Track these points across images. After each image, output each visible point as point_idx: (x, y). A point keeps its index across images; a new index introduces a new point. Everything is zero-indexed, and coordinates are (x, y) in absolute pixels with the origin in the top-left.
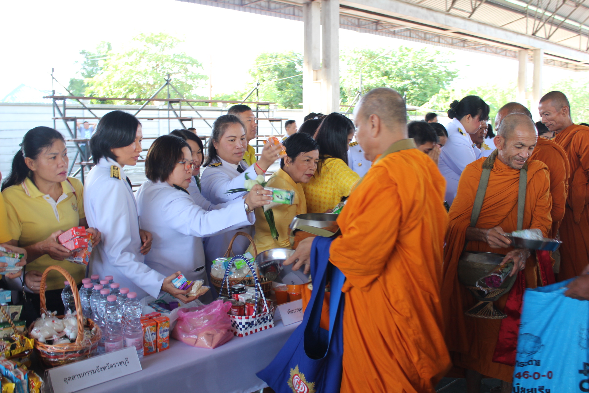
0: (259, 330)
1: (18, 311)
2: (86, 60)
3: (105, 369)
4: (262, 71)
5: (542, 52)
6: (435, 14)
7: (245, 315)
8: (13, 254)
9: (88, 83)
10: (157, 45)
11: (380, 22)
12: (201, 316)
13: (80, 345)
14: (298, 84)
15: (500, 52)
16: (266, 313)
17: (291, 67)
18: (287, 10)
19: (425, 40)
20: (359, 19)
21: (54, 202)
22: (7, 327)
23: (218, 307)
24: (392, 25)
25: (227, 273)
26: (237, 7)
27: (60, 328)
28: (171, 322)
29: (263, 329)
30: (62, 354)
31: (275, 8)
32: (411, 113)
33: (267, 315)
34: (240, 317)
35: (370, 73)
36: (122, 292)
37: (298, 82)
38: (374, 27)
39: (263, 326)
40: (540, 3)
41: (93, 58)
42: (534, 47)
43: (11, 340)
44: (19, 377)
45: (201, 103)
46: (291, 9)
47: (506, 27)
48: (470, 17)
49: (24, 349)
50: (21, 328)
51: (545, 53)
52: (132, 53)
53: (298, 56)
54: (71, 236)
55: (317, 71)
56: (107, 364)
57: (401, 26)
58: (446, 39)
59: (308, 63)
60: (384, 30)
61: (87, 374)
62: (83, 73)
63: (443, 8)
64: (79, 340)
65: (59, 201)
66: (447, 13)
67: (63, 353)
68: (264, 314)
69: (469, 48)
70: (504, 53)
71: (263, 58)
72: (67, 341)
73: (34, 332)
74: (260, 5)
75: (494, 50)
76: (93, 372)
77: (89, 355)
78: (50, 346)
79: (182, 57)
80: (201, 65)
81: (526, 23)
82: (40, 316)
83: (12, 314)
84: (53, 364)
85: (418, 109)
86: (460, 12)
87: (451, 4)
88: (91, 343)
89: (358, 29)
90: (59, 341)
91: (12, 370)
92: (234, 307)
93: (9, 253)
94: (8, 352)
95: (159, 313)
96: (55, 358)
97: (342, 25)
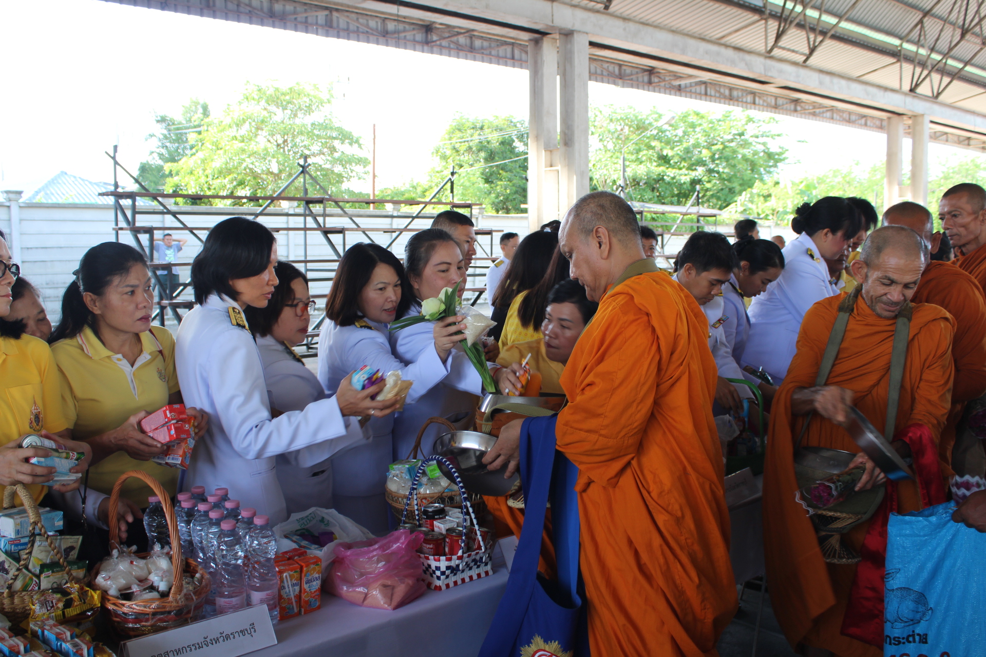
0: (467, 580)
1: (74, 545)
2: (166, 132)
3: (217, 640)
4: (457, 151)
5: (927, 119)
6: (748, 57)
7: (445, 555)
8: (68, 453)
9: (171, 171)
10: (285, 108)
11: (656, 70)
12: (374, 556)
13: (177, 601)
14: (518, 173)
15: (856, 120)
16: (480, 552)
17: (507, 144)
18: (502, 51)
19: (731, 99)
20: (620, 66)
21: (129, 366)
22: (58, 571)
23: (401, 541)
24: (675, 76)
25: (415, 484)
26: (418, 46)
27: (142, 573)
28: (324, 564)
29: (475, 577)
30: (147, 616)
31: (482, 48)
32: (707, 220)
33: (481, 555)
34: (436, 557)
35: (637, 153)
36: (244, 514)
37: (518, 170)
38: (646, 79)
39: (474, 572)
40: (922, 38)
41: (178, 129)
42: (913, 112)
43: (65, 593)
44: (80, 652)
45: (357, 205)
46: (509, 49)
47: (868, 78)
48: (805, 61)
49: (85, 607)
50: (80, 573)
51: (932, 122)
52: (244, 121)
53: (519, 125)
54: (162, 420)
55: (551, 151)
56: (221, 633)
57: (690, 76)
58: (765, 98)
59: (537, 138)
60: (662, 84)
61: (188, 649)
62: (162, 154)
63: (761, 47)
64: (175, 594)
65: (137, 365)
66: (768, 55)
67: (148, 614)
68: (477, 553)
69: (805, 113)
70: (863, 121)
71: (460, 130)
72: (154, 595)
73: (100, 580)
74: (457, 43)
75: (846, 116)
76: (197, 646)
77: (191, 618)
78: (127, 603)
79: (326, 128)
80: (357, 142)
81: (899, 71)
82: (109, 554)
83: (65, 550)
84: (132, 633)
85: (720, 215)
86: (789, 53)
87: (774, 40)
88: (194, 598)
89: (620, 81)
90: (141, 595)
91: (68, 642)
92: (427, 541)
93: (60, 450)
94: (60, 612)
95: (303, 550)
96: (136, 623)
97: (594, 76)
